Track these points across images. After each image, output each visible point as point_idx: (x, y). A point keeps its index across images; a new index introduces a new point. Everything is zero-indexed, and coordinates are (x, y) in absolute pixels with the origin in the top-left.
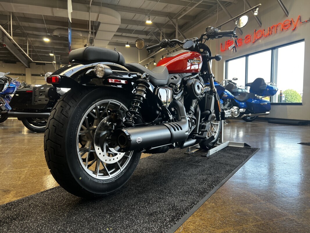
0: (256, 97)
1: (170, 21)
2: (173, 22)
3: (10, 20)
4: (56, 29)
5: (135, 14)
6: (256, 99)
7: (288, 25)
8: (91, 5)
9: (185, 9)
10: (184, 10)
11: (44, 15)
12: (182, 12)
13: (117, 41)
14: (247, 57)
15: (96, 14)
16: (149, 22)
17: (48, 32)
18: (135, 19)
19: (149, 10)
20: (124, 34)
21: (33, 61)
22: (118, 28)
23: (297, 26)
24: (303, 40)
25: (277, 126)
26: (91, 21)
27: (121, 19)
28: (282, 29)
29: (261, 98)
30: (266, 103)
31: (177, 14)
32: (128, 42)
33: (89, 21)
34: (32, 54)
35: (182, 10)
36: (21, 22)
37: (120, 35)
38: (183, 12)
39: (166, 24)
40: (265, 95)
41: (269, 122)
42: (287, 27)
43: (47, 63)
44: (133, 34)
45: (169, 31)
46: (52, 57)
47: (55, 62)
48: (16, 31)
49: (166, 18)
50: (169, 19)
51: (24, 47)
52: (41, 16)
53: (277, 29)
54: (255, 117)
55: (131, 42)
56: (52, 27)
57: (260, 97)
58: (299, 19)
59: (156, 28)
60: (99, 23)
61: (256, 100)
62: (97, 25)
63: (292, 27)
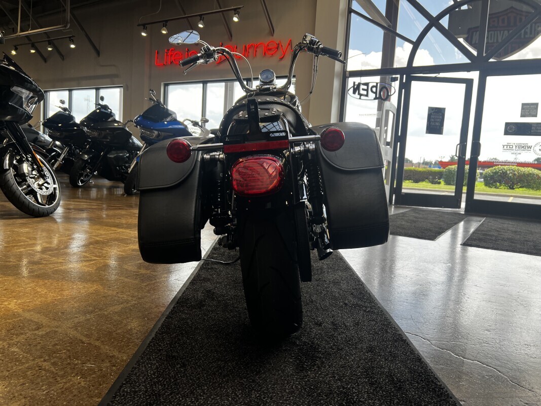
7: (273, 49)
14: (205, 85)
23: (286, 54)
28: (265, 53)
42: (271, 52)
58: (289, 44)
63: (279, 54)
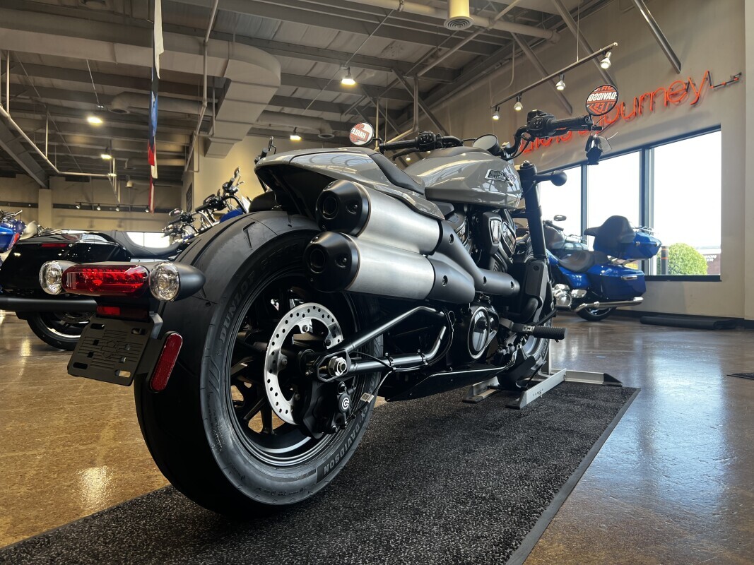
0: (610, 262)
1: (400, 80)
2: (407, 84)
3: (6, 71)
4: (119, 95)
5: (314, 62)
6: (611, 267)
7: (681, 92)
8: (210, 37)
9: (434, 53)
10: (432, 56)
11: (90, 61)
12: (427, 60)
13: (270, 125)
14: (584, 167)
15: (221, 61)
16: (348, 82)
17: (100, 102)
18: (314, 73)
19: (348, 54)
20: (287, 110)
21: (58, 171)
22: (272, 96)
23: (702, 95)
24: (716, 128)
25: (663, 331)
26: (208, 76)
27: (282, 74)
28: (667, 102)
29: (622, 264)
30: (635, 276)
31: (415, 63)
32: (296, 128)
33: (201, 77)
34: (58, 156)
35: (428, 56)
36: (31, 77)
37: (278, 111)
38: (431, 61)
39: (389, 86)
40: (632, 257)
41: (644, 322)
42: (677, 98)
43: (93, 177)
44: (309, 109)
45: (397, 103)
46: (107, 163)
47: (114, 175)
48: (19, 98)
49: (389, 73)
50: (397, 77)
51: (39, 138)
52: (83, 62)
53: (654, 102)
54: (608, 309)
55: (306, 130)
56: (109, 89)
57: (621, 261)
58: (707, 79)
59: (366, 97)
60: (228, 81)
61: (610, 270)
62: (222, 87)
63: (691, 97)
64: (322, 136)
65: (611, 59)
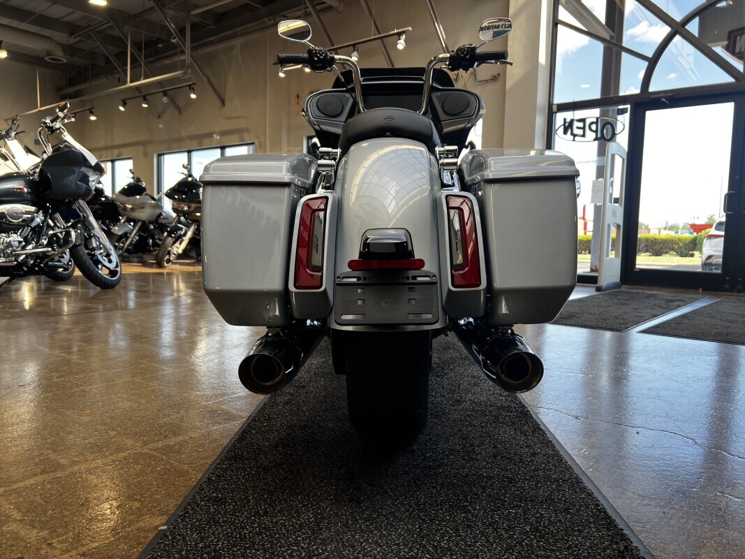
16: (99, 2)
44: (29, 22)
50: (153, 5)
58: (472, 74)
64: (50, 59)
65: (405, 41)
